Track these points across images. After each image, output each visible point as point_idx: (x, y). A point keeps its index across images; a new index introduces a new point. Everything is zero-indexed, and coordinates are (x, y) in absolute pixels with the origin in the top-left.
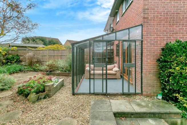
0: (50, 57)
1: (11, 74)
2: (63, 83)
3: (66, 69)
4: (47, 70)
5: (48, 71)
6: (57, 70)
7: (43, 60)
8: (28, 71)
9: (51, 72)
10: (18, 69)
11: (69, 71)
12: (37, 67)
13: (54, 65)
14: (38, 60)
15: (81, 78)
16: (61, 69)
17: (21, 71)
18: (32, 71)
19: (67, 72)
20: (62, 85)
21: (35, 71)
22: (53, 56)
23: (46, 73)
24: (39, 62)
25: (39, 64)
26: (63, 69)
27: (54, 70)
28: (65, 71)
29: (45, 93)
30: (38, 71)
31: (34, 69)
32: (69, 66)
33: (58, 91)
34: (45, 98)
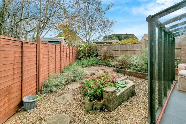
0: (122, 52)
1: (90, 66)
2: (134, 90)
3: (140, 68)
4: (118, 66)
5: (118, 68)
6: (128, 67)
7: (115, 55)
8: (102, 65)
9: (122, 69)
10: (94, 62)
11: (145, 71)
12: (109, 62)
13: (125, 61)
14: (110, 55)
15: (169, 88)
16: (134, 67)
17: (97, 64)
18: (105, 65)
19: (142, 72)
20: (132, 93)
21: (107, 66)
22: (125, 51)
23: (116, 70)
24: (111, 57)
25: (111, 59)
26: (137, 67)
27: (125, 67)
28: (140, 71)
29: (101, 102)
30: (110, 66)
31: (107, 64)
32: (145, 65)
33: (123, 102)
34: (102, 109)
